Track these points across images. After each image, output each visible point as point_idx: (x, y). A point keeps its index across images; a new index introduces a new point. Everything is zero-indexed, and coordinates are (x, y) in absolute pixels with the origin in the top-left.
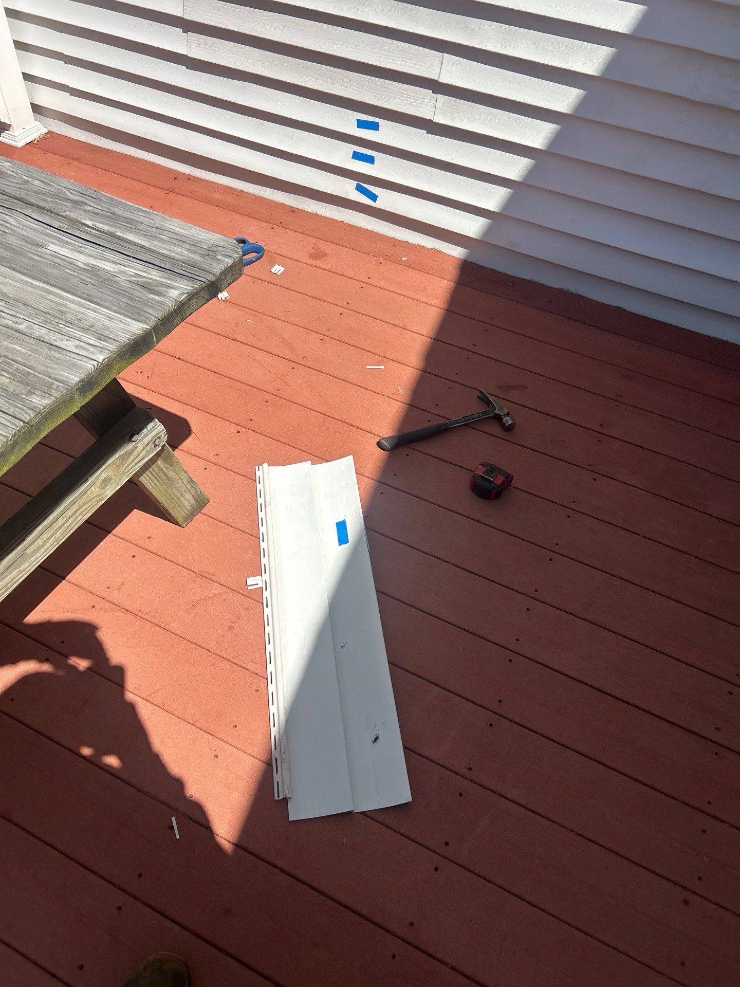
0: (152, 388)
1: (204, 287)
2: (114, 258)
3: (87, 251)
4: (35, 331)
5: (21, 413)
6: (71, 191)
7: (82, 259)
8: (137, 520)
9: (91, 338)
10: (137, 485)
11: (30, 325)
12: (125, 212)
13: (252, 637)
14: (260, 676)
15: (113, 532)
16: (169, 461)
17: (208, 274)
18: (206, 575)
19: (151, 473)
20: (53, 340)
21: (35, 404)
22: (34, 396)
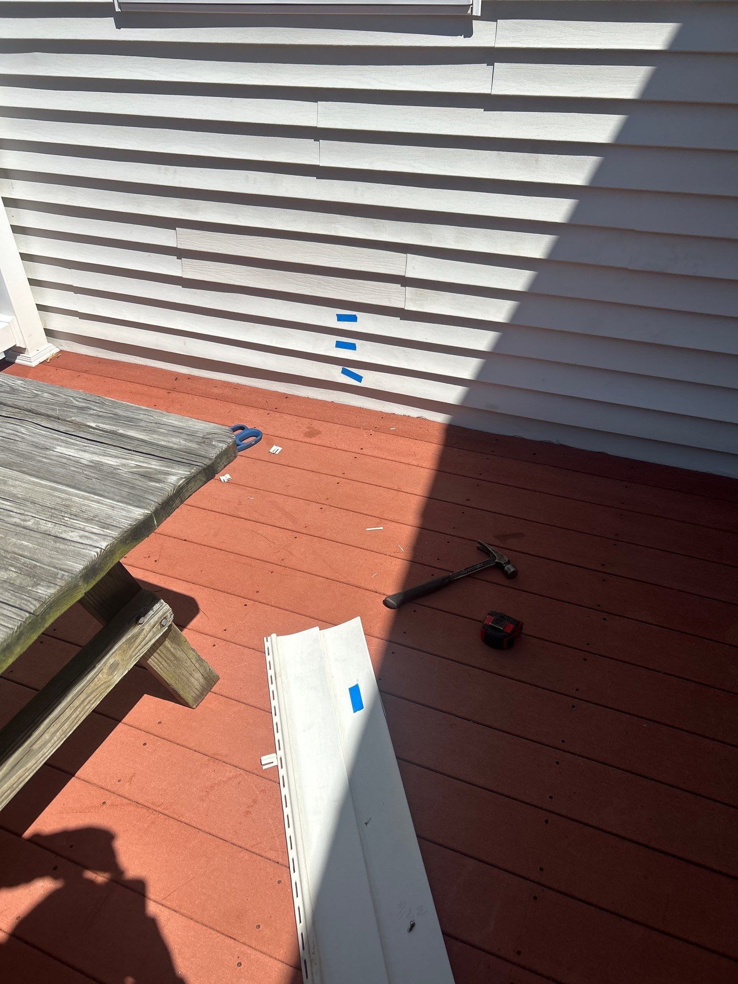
0: (160, 571)
1: (201, 470)
2: (116, 453)
3: (92, 449)
4: (42, 527)
5: (27, 605)
6: (77, 399)
7: (86, 457)
8: (147, 707)
9: (95, 527)
10: (146, 669)
11: (38, 521)
12: (126, 412)
13: (270, 822)
14: (282, 865)
15: (124, 720)
16: (177, 640)
17: (204, 459)
18: (219, 757)
19: (159, 654)
20: (59, 532)
21: (40, 594)
22: (39, 587)
